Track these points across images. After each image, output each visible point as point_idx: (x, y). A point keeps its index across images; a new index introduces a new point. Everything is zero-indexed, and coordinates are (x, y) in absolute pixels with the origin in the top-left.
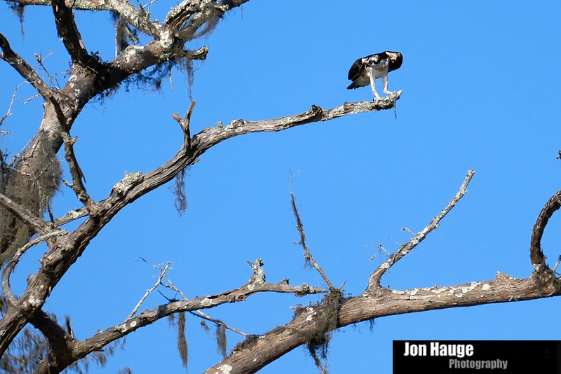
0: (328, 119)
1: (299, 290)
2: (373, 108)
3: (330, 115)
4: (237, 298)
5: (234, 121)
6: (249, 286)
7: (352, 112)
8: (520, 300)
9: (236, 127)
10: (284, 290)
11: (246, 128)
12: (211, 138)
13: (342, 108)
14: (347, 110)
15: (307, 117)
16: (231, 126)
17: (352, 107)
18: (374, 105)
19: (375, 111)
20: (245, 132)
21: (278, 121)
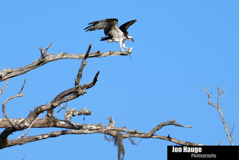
0: (102, 57)
1: (132, 132)
2: (121, 54)
3: (103, 55)
4: (103, 132)
5: (62, 53)
6: (108, 127)
7: (112, 55)
8: (39, 127)
9: (63, 56)
10: (124, 130)
11: (67, 56)
12: (50, 59)
13: (108, 53)
14: (110, 54)
15: (94, 55)
16: (61, 55)
17: (113, 53)
18: (121, 53)
19: (121, 56)
20: (67, 58)
21: (81, 55)
